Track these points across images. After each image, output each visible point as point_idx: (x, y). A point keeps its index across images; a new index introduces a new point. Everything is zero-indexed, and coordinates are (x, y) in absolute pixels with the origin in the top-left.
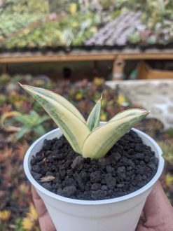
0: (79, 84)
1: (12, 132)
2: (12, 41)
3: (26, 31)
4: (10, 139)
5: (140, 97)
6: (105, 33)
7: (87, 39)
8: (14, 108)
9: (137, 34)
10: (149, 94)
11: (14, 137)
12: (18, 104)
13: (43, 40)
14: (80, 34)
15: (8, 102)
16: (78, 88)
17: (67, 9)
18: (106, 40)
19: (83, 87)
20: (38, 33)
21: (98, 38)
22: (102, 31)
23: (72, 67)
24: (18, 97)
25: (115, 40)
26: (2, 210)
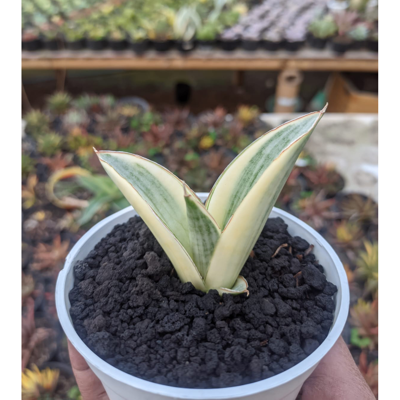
0: (208, 117)
1: (70, 210)
2: (78, 25)
3: (107, 9)
4: (65, 222)
5: (331, 147)
6: (262, 17)
7: (228, 27)
8: (77, 162)
9: (329, 18)
10: (350, 143)
11: (75, 220)
12: (84, 154)
13: (139, 28)
14: (214, 17)
15: (65, 150)
16: (206, 125)
18: (265, 30)
19: (216, 125)
20: (129, 12)
21: (249, 25)
22: (258, 11)
23: (192, 82)
24: (84, 140)
25: (284, 29)
26: (42, 369)
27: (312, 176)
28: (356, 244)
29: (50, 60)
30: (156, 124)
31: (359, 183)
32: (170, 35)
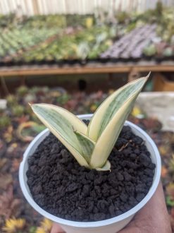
0: (95, 96)
2: (31, 54)
3: (44, 45)
5: (155, 109)
6: (120, 46)
7: (103, 52)
8: (31, 119)
9: (152, 46)
10: (164, 106)
13: (60, 54)
14: (96, 47)
15: (25, 113)
16: (93, 100)
17: (83, 23)
18: (121, 53)
19: (98, 100)
20: (55, 46)
21: (114, 50)
22: (118, 44)
23: (87, 79)
25: (130, 52)
26: (17, 218)
27: (146, 123)
28: (168, 155)
29: (18, 71)
30: (69, 100)
31: (170, 125)
32: (75, 57)
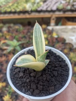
1: (6, 49)
2: (4, 9)
3: (10, 4)
4: (5, 52)
6: (47, 5)
7: (39, 7)
8: (6, 39)
9: (62, 5)
11: (7, 51)
12: (8, 37)
13: (18, 8)
14: (35, 5)
15: (3, 36)
18: (47, 8)
20: (16, 5)
21: (43, 7)
22: (45, 4)
24: (8, 34)
25: (51, 8)
28: (68, 53)
30: (24, 30)
31: (69, 41)
